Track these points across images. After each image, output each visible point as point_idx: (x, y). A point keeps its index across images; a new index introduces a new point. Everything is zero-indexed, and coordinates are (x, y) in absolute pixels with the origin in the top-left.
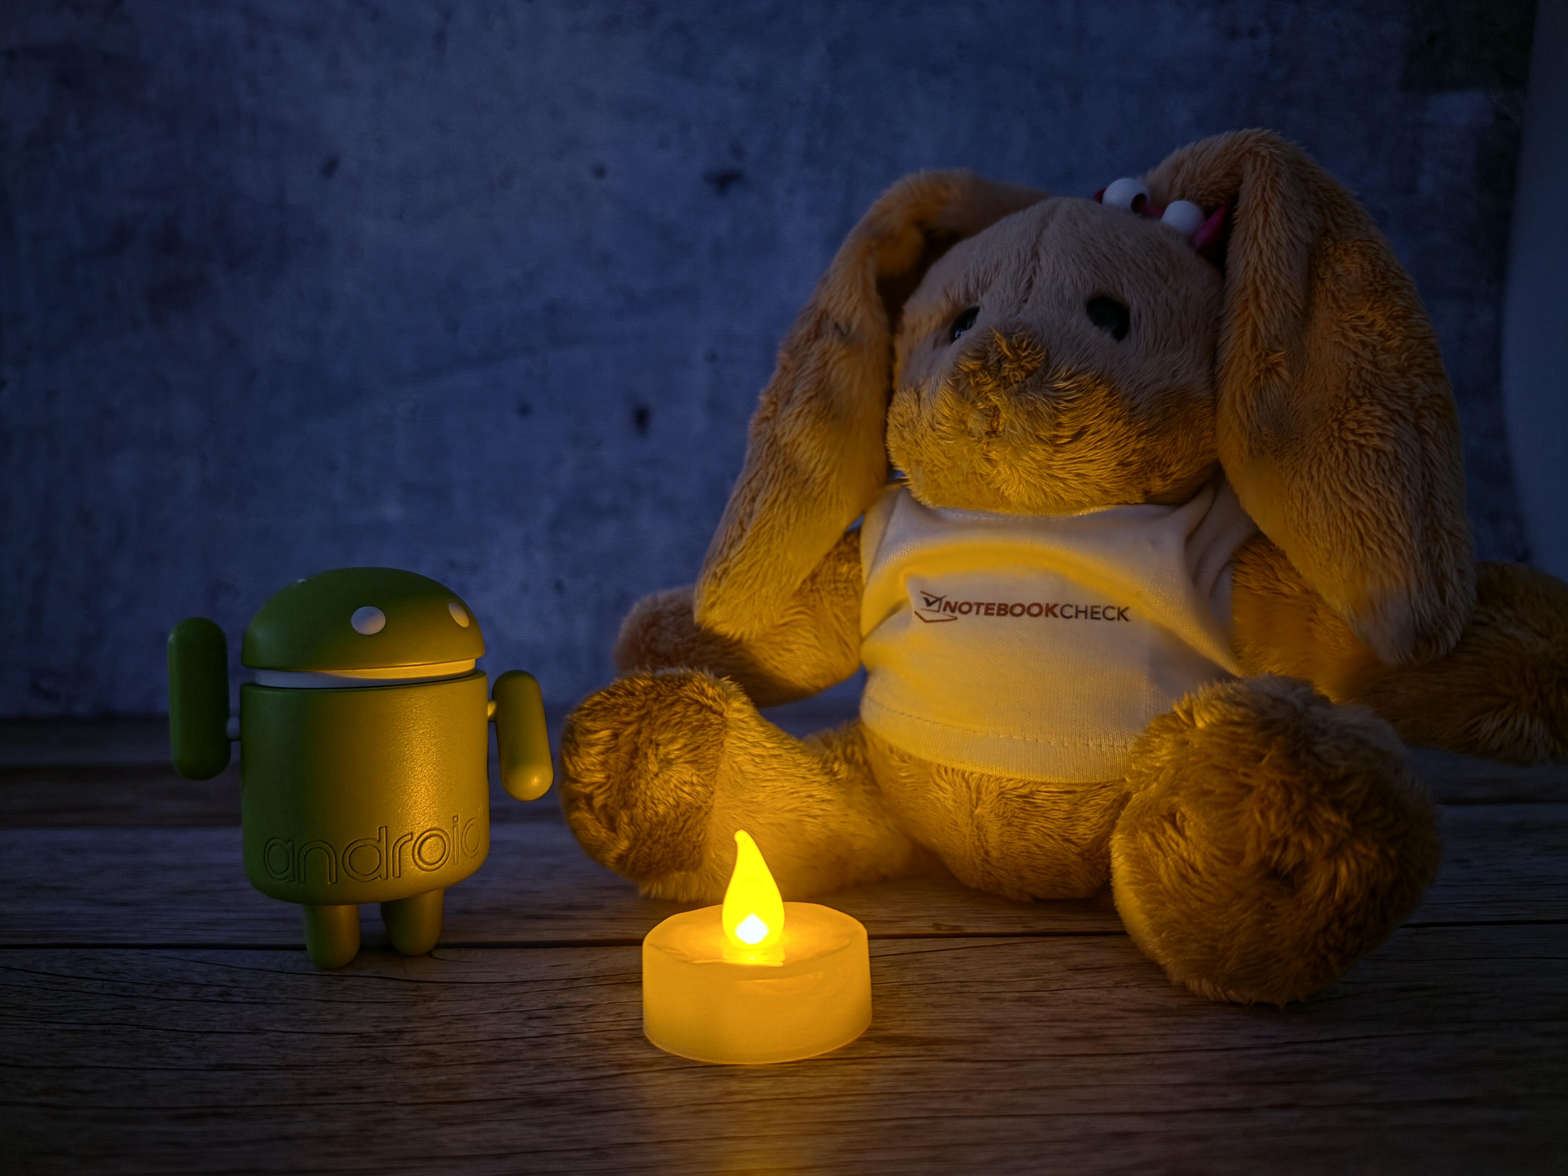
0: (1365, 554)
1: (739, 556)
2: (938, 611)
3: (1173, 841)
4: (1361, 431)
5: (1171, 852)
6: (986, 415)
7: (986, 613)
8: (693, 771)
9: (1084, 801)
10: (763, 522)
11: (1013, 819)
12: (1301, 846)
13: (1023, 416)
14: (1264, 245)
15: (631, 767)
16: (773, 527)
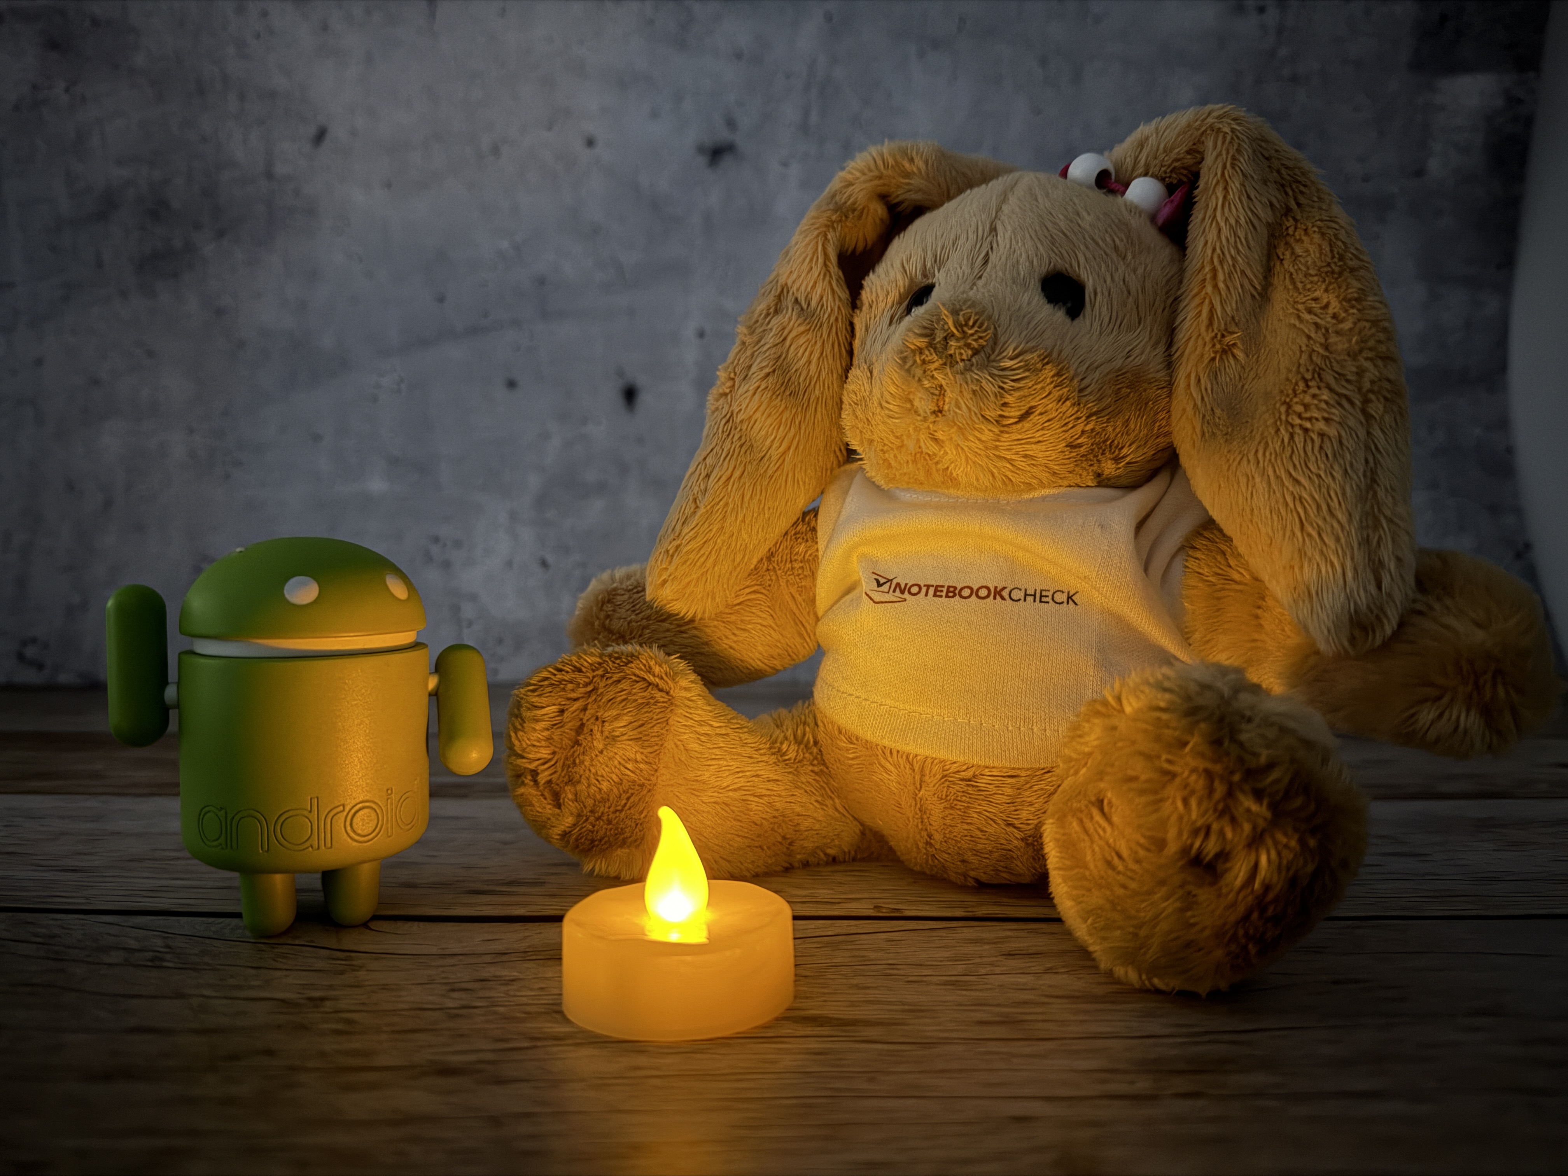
0: (1304, 540)
1: (692, 532)
2: (888, 592)
3: (1100, 826)
4: (1308, 415)
5: (1097, 837)
6: (933, 394)
7: (935, 595)
8: (637, 748)
9: (1028, 786)
10: (717, 500)
11: (955, 802)
12: (1221, 834)
13: (968, 395)
14: (1222, 224)
15: (577, 743)
16: (727, 504)
